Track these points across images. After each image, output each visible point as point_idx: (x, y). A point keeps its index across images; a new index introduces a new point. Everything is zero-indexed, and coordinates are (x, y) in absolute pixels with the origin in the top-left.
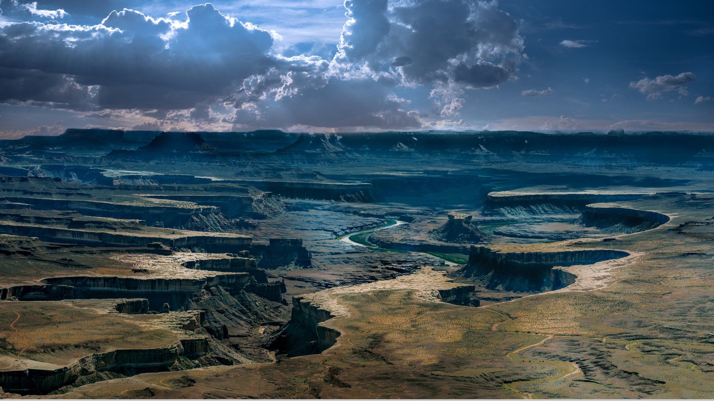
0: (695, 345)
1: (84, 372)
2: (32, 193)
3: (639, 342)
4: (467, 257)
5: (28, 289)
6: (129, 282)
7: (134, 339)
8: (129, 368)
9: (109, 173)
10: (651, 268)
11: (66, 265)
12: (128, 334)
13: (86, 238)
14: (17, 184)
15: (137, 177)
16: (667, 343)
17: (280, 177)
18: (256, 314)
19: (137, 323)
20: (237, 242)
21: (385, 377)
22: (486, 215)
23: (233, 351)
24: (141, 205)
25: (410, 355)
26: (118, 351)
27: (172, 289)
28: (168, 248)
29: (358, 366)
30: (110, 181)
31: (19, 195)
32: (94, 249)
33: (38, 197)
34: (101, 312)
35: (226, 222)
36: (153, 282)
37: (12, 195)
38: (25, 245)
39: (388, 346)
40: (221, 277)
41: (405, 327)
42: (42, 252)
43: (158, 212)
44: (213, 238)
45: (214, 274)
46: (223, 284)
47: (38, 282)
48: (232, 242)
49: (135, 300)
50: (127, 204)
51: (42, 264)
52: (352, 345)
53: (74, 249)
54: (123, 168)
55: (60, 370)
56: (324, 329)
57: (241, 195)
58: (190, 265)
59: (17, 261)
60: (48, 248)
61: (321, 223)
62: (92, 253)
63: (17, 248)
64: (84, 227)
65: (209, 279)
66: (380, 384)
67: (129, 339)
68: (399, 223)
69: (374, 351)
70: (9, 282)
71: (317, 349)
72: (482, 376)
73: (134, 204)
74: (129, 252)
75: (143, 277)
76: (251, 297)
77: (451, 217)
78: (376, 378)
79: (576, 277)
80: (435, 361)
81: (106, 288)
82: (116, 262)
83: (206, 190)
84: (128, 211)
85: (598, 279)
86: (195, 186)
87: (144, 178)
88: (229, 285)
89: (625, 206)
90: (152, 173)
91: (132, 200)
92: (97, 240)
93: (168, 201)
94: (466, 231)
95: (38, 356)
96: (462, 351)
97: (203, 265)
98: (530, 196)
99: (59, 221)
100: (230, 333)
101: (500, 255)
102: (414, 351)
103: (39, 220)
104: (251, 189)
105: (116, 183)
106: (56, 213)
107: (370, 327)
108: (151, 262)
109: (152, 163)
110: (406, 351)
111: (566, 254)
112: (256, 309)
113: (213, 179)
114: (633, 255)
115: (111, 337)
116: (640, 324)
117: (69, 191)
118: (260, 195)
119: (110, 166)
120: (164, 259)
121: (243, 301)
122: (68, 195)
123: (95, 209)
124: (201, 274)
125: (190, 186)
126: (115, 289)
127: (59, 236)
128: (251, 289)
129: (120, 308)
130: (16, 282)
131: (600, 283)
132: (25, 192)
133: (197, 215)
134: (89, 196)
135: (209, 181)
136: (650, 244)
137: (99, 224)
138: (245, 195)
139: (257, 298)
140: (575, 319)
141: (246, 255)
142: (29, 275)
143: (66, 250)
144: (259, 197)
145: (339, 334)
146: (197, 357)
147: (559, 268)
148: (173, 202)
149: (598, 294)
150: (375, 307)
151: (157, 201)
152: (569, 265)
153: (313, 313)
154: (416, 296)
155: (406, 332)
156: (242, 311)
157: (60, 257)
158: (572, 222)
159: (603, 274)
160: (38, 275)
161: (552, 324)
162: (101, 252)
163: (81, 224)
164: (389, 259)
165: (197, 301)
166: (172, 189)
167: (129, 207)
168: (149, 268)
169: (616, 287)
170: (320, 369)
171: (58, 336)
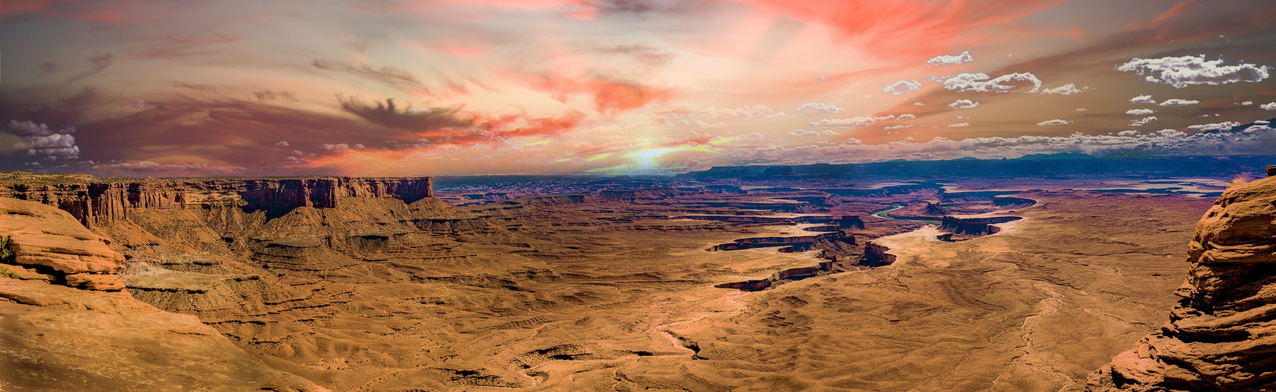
0: (1067, 255)
1: (774, 280)
2: (708, 200)
3: (1040, 255)
4: (941, 222)
5: (727, 245)
6: (779, 239)
7: (796, 264)
8: (795, 277)
9: (743, 188)
10: (1035, 224)
11: (745, 233)
12: (791, 262)
13: (745, 220)
14: (698, 196)
15: (760, 189)
16: (1053, 254)
17: (836, 186)
18: (844, 251)
19: (794, 257)
20: (825, 218)
21: (927, 272)
22: (944, 202)
23: (840, 267)
24: (768, 203)
25: (935, 263)
26: (789, 270)
27: (801, 241)
28: (793, 222)
29: (911, 269)
30: (745, 192)
31: (701, 201)
32: (755, 225)
33: (712, 202)
34: (772, 253)
35: (814, 209)
36: (792, 238)
37: (697, 201)
38: (719, 225)
39: (923, 260)
40: (825, 234)
41: (927, 252)
42: (728, 227)
43: (778, 205)
44: (813, 217)
45: (821, 233)
46: (826, 238)
47: (731, 241)
48: (823, 218)
49: (787, 246)
50: (761, 202)
51: (731, 233)
52: (904, 261)
53: (745, 225)
54: (751, 185)
55: (764, 280)
56: (887, 255)
57: (819, 196)
58: (806, 229)
59: (717, 232)
60: (731, 225)
61: (861, 208)
62: (755, 226)
63: (715, 226)
64: (744, 215)
65: (820, 236)
66: (926, 275)
67: (793, 264)
68: (900, 207)
69: (917, 262)
70: (716, 242)
71: (889, 263)
72: (974, 269)
73: (764, 202)
74: (774, 225)
75: (786, 236)
76: (841, 243)
77: (929, 203)
78: (923, 273)
79: (1000, 228)
80: (948, 265)
81: (767, 242)
82: (769, 230)
83: (800, 194)
84: (762, 206)
85: (1011, 229)
86: (794, 192)
87: (763, 190)
88: (829, 238)
89: (1014, 196)
90: (767, 187)
91: (763, 200)
92: (752, 220)
93: (782, 200)
94: (937, 209)
95: (750, 274)
96: (959, 260)
97: (813, 229)
98: (965, 193)
99: (729, 212)
100: (837, 259)
101: (960, 220)
102: (936, 261)
103: (718, 212)
104: (823, 192)
105: (749, 193)
106: (726, 209)
107: (910, 253)
108: (786, 229)
109: (766, 182)
110: (932, 261)
111: (992, 218)
112: (844, 248)
113: (801, 189)
114: (1024, 218)
115: (784, 264)
116: (1038, 247)
117: (727, 198)
118: (829, 195)
119: (743, 184)
120: (792, 227)
121: (837, 245)
122: (727, 199)
123: (743, 205)
124: (815, 234)
125: (792, 192)
126: (772, 243)
127: (731, 219)
128: (841, 239)
129: (780, 250)
130: (721, 242)
131: (1013, 230)
132: (704, 199)
133: (799, 207)
134: (739, 199)
135: (799, 190)
136: (1031, 213)
137: (752, 213)
138: (821, 196)
139: (844, 243)
140: (1007, 246)
141: (833, 224)
142: (726, 239)
143: (741, 226)
144: (828, 196)
145: (895, 256)
146: (828, 270)
147: (991, 225)
148: (785, 200)
149: (1014, 235)
150: (909, 244)
151: (776, 200)
152: (995, 223)
153: (877, 248)
154: (927, 239)
155: (929, 254)
156: (837, 250)
157: (739, 229)
158: (988, 204)
159: (1012, 227)
160: (731, 238)
161: (997, 248)
162: (759, 226)
163: (742, 213)
164: (901, 224)
165: (815, 246)
166: (782, 194)
167: (762, 204)
168: (788, 232)
169: (1020, 232)
170: (894, 271)
171: (756, 265)
